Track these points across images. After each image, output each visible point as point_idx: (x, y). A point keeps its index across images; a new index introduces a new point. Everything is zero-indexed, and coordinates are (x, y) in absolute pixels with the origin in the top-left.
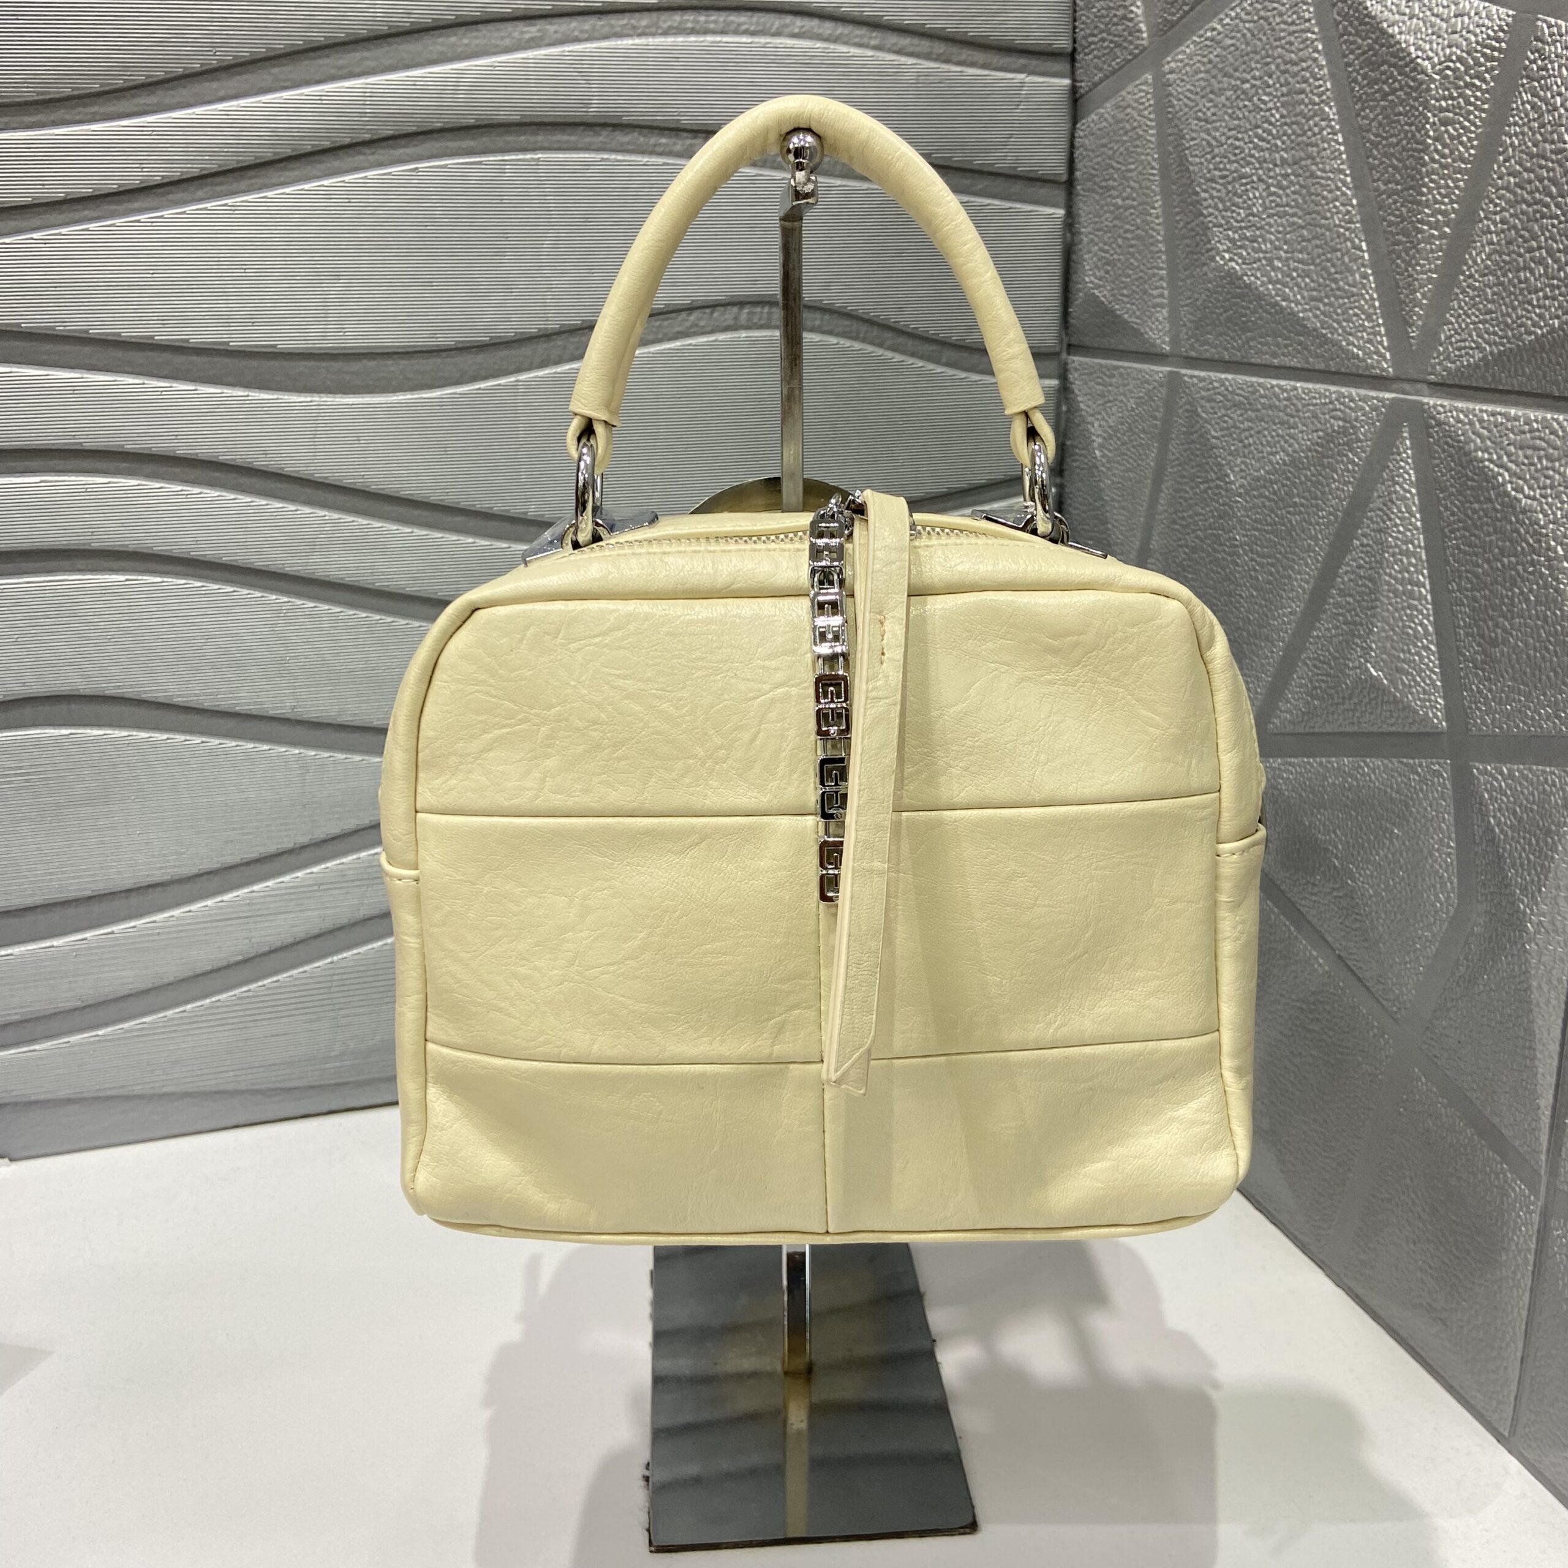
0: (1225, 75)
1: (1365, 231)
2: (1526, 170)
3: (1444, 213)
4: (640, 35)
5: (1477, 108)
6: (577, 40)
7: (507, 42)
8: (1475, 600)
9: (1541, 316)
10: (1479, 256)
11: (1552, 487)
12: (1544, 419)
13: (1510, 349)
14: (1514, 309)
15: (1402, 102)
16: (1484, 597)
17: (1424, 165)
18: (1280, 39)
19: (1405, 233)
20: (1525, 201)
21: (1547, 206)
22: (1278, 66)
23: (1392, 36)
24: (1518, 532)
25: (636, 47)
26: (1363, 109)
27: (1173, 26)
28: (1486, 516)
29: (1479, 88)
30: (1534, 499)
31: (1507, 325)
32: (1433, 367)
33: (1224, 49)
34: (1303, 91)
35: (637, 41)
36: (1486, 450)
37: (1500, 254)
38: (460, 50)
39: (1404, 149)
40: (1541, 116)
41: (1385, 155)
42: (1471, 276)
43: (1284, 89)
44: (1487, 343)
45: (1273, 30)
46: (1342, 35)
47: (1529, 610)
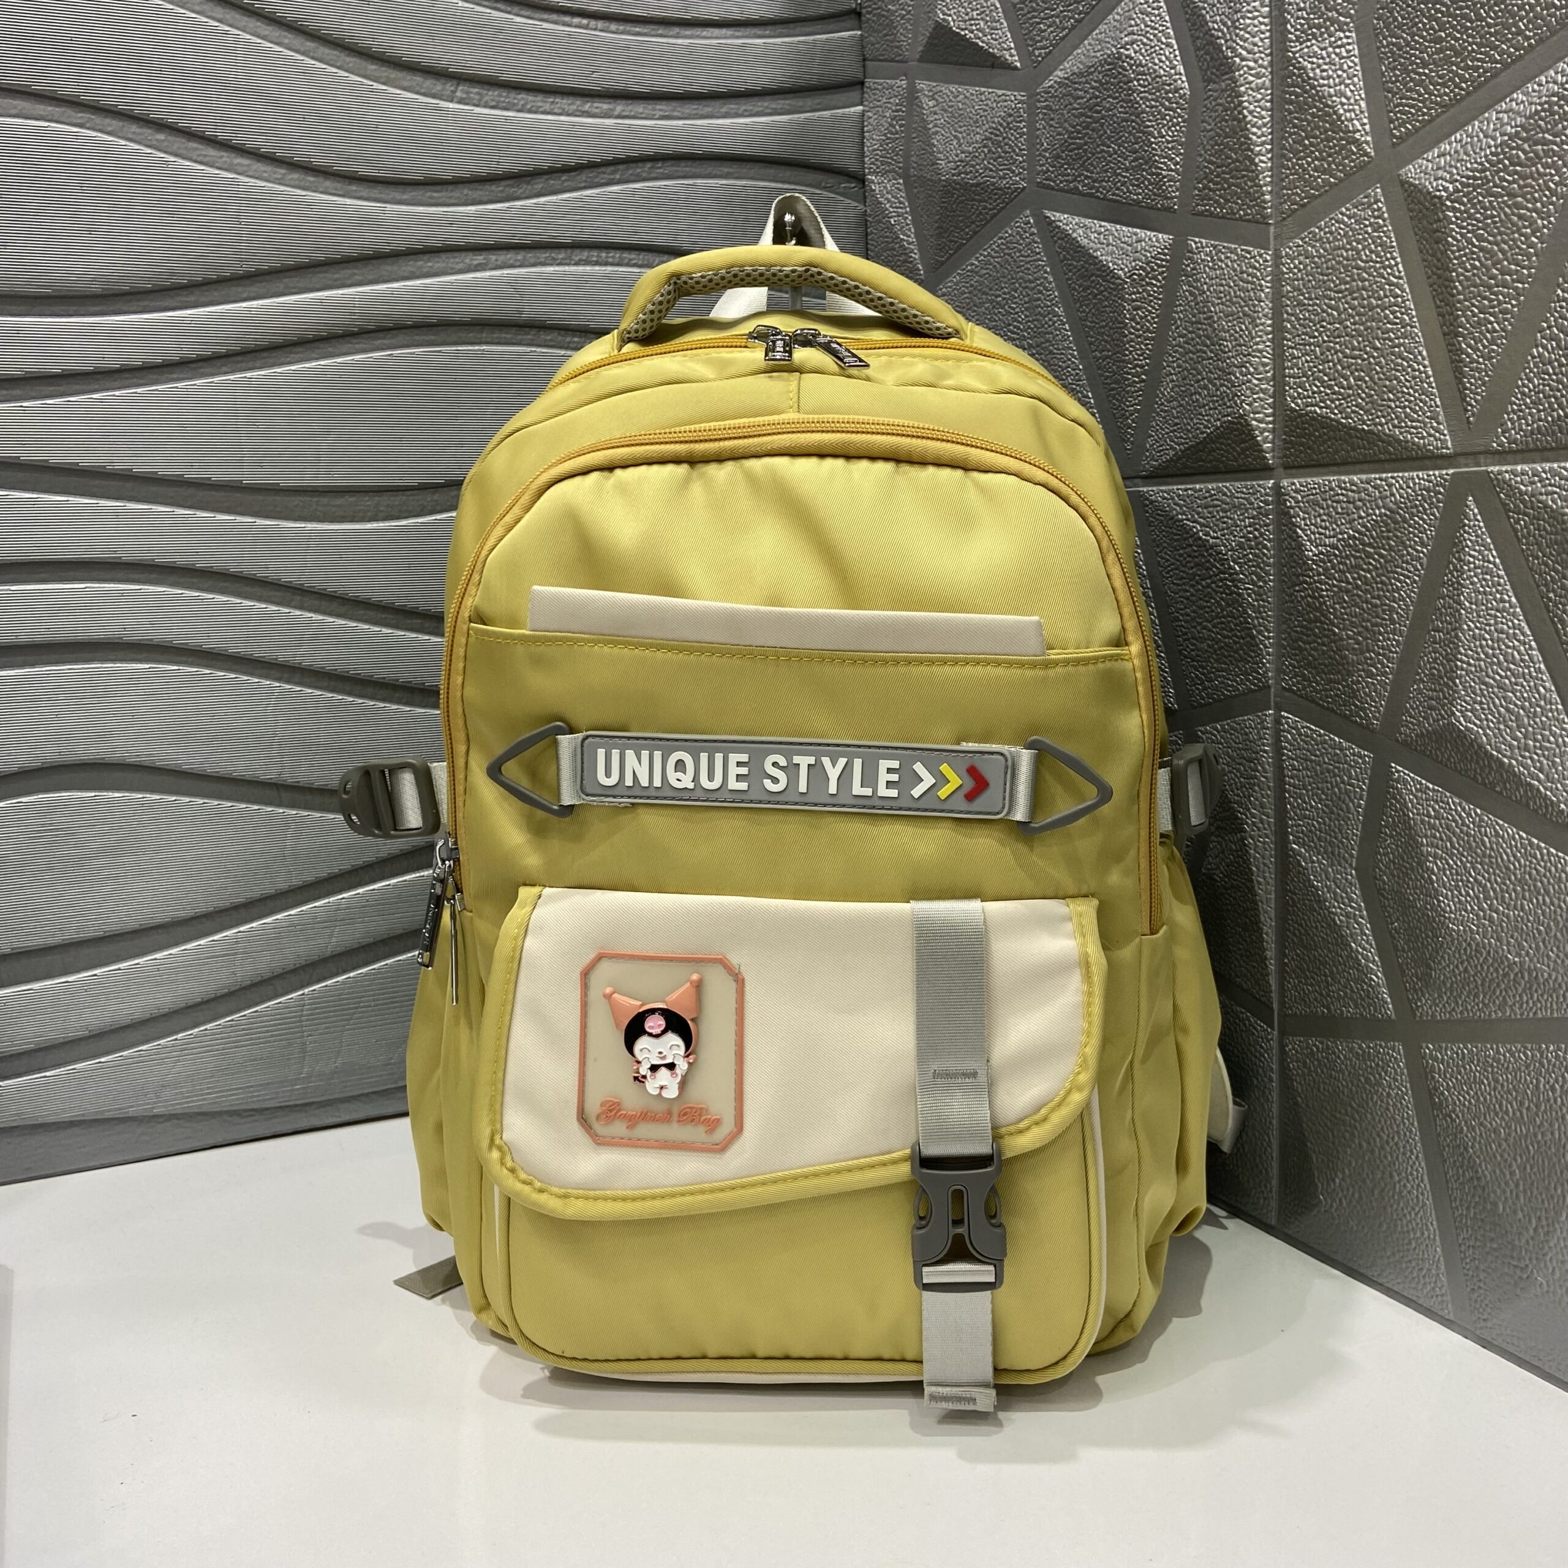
0: (984, 293)
1: (1090, 385)
2: (1190, 332)
3: (1142, 367)
4: (558, 265)
5: (1155, 298)
6: (512, 266)
7: (460, 266)
8: (1188, 615)
9: (1209, 421)
10: (1167, 390)
11: (1228, 528)
12: (1219, 487)
13: (1192, 446)
14: (1192, 419)
15: (1107, 299)
16: (1194, 612)
17: (1126, 336)
18: (1020, 267)
19: (1117, 382)
20: (1191, 352)
21: (1205, 352)
22: (1020, 284)
23: (1097, 257)
24: (1209, 561)
25: (555, 273)
26: (1081, 306)
27: (943, 263)
28: (1189, 556)
29: (1155, 285)
30: (1217, 538)
31: (1188, 431)
32: (1144, 466)
33: (981, 276)
34: (1039, 299)
35: (557, 268)
36: (1184, 513)
37: (1179, 386)
38: (425, 270)
39: (1111, 328)
40: (1196, 298)
41: (1099, 333)
42: (1162, 404)
43: (1026, 299)
44: (1176, 444)
45: (1015, 261)
46: (1062, 261)
47: (1222, 611)
